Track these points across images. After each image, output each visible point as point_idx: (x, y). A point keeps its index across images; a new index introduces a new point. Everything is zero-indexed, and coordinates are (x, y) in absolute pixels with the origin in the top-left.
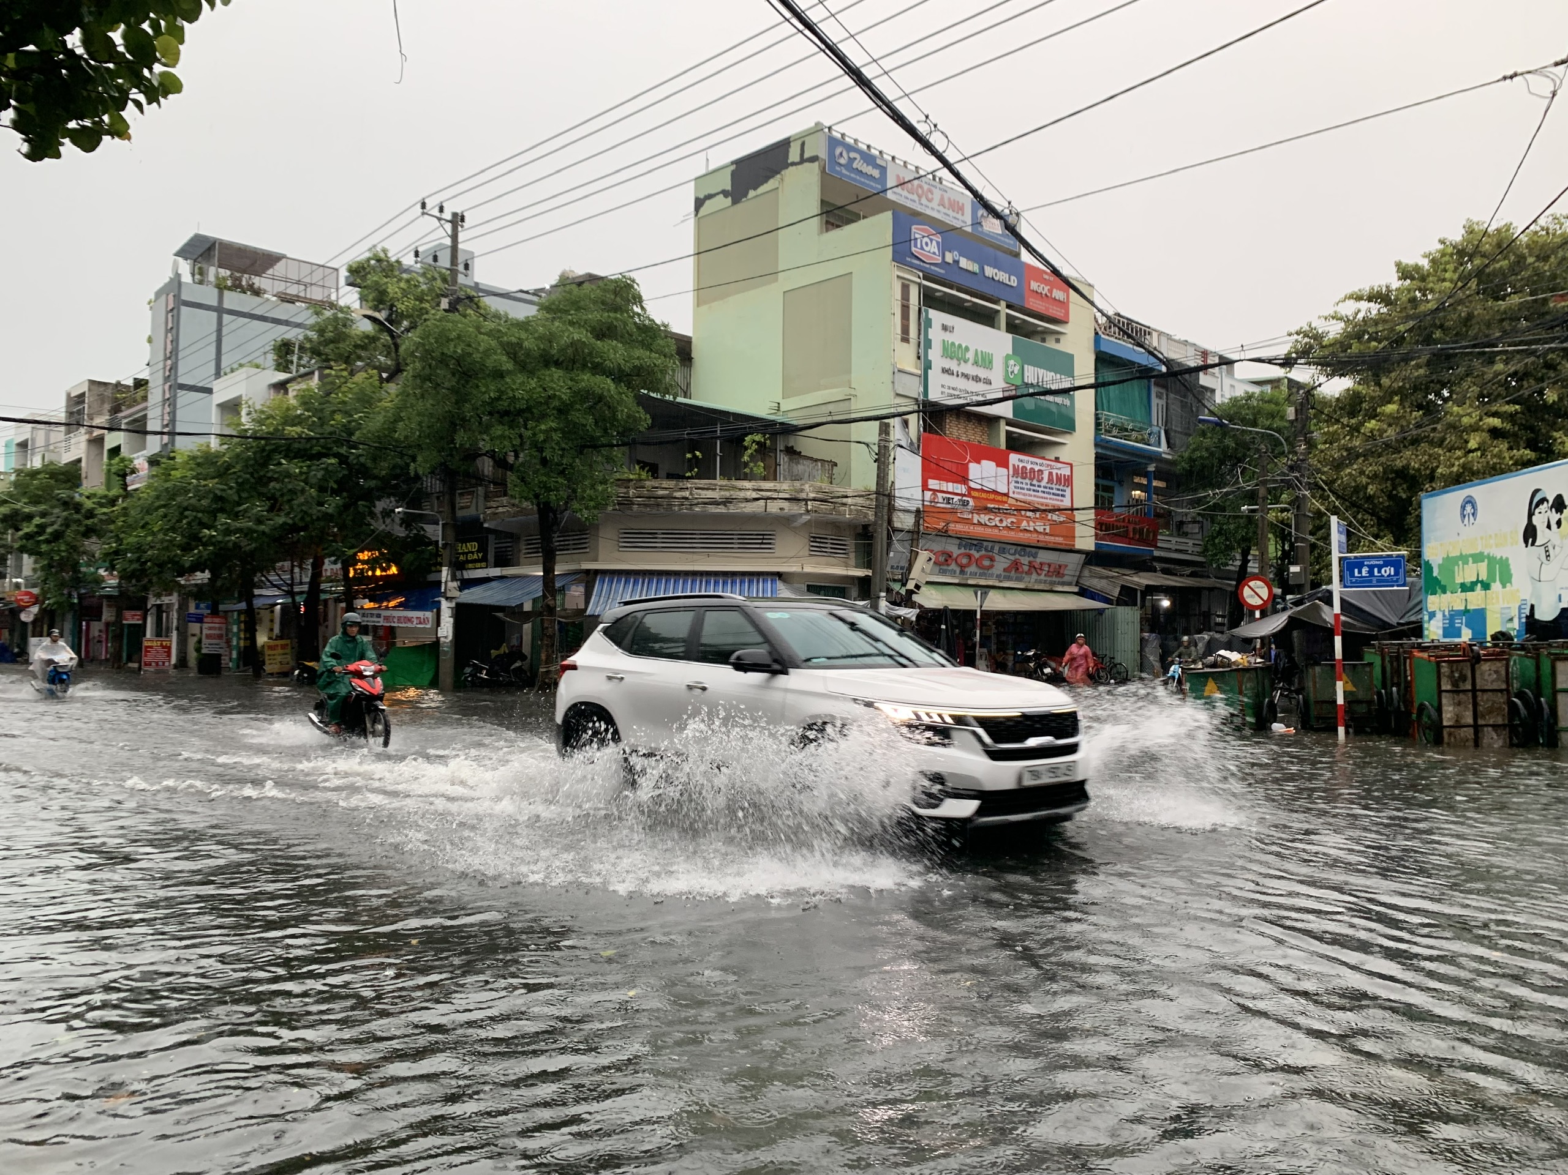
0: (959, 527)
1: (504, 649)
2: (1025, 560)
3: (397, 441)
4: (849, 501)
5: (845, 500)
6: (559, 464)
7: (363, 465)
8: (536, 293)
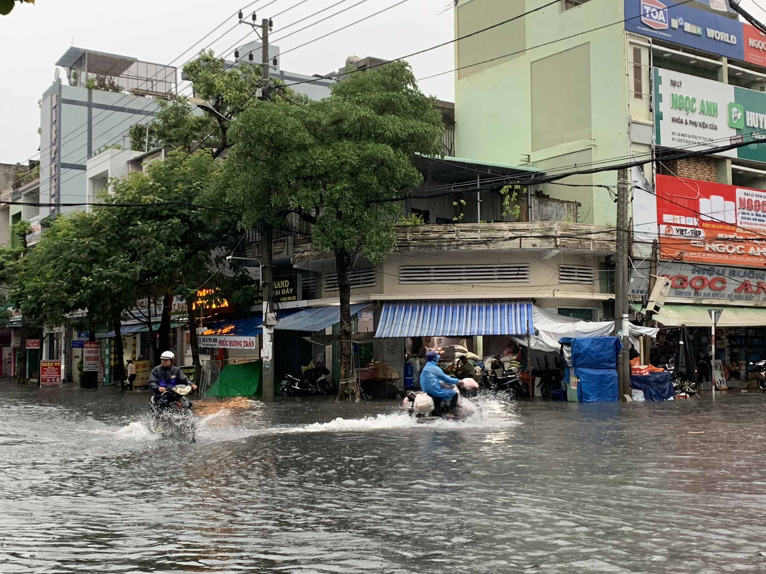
0: (692, 255)
1: (312, 365)
2: (753, 282)
3: (228, 203)
4: (593, 236)
5: (589, 236)
6: (352, 216)
7: (200, 222)
8: (329, 77)
